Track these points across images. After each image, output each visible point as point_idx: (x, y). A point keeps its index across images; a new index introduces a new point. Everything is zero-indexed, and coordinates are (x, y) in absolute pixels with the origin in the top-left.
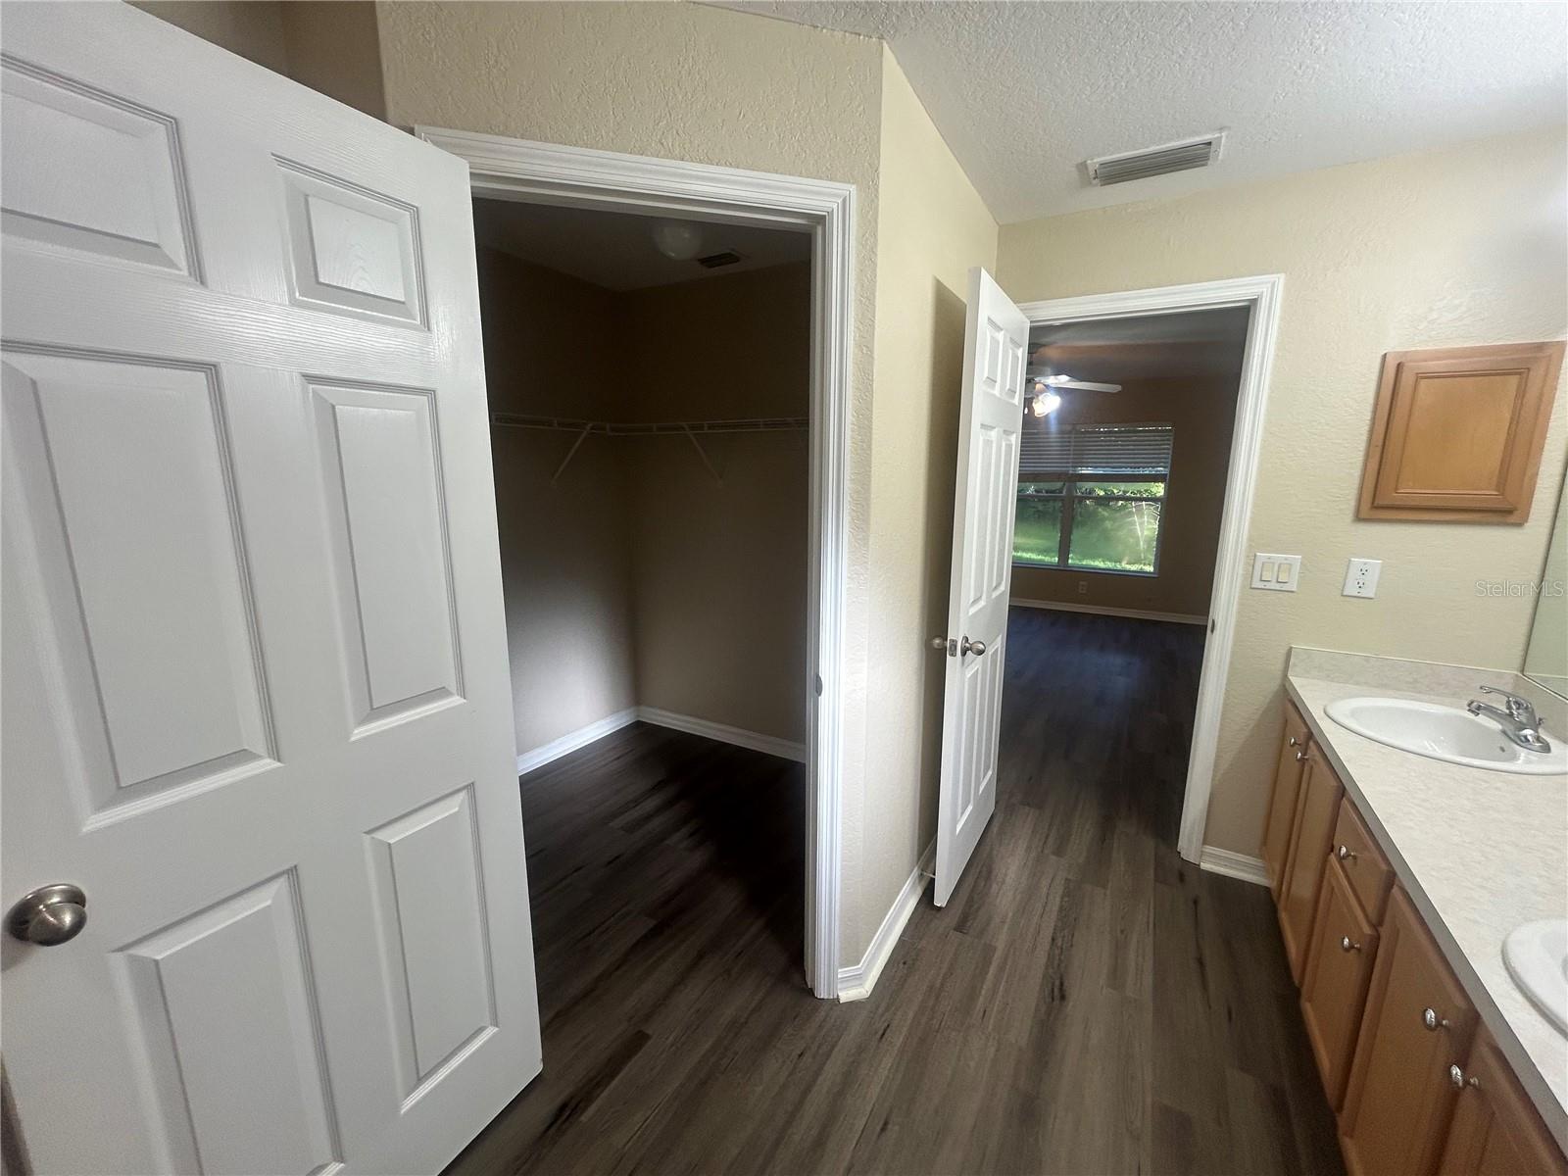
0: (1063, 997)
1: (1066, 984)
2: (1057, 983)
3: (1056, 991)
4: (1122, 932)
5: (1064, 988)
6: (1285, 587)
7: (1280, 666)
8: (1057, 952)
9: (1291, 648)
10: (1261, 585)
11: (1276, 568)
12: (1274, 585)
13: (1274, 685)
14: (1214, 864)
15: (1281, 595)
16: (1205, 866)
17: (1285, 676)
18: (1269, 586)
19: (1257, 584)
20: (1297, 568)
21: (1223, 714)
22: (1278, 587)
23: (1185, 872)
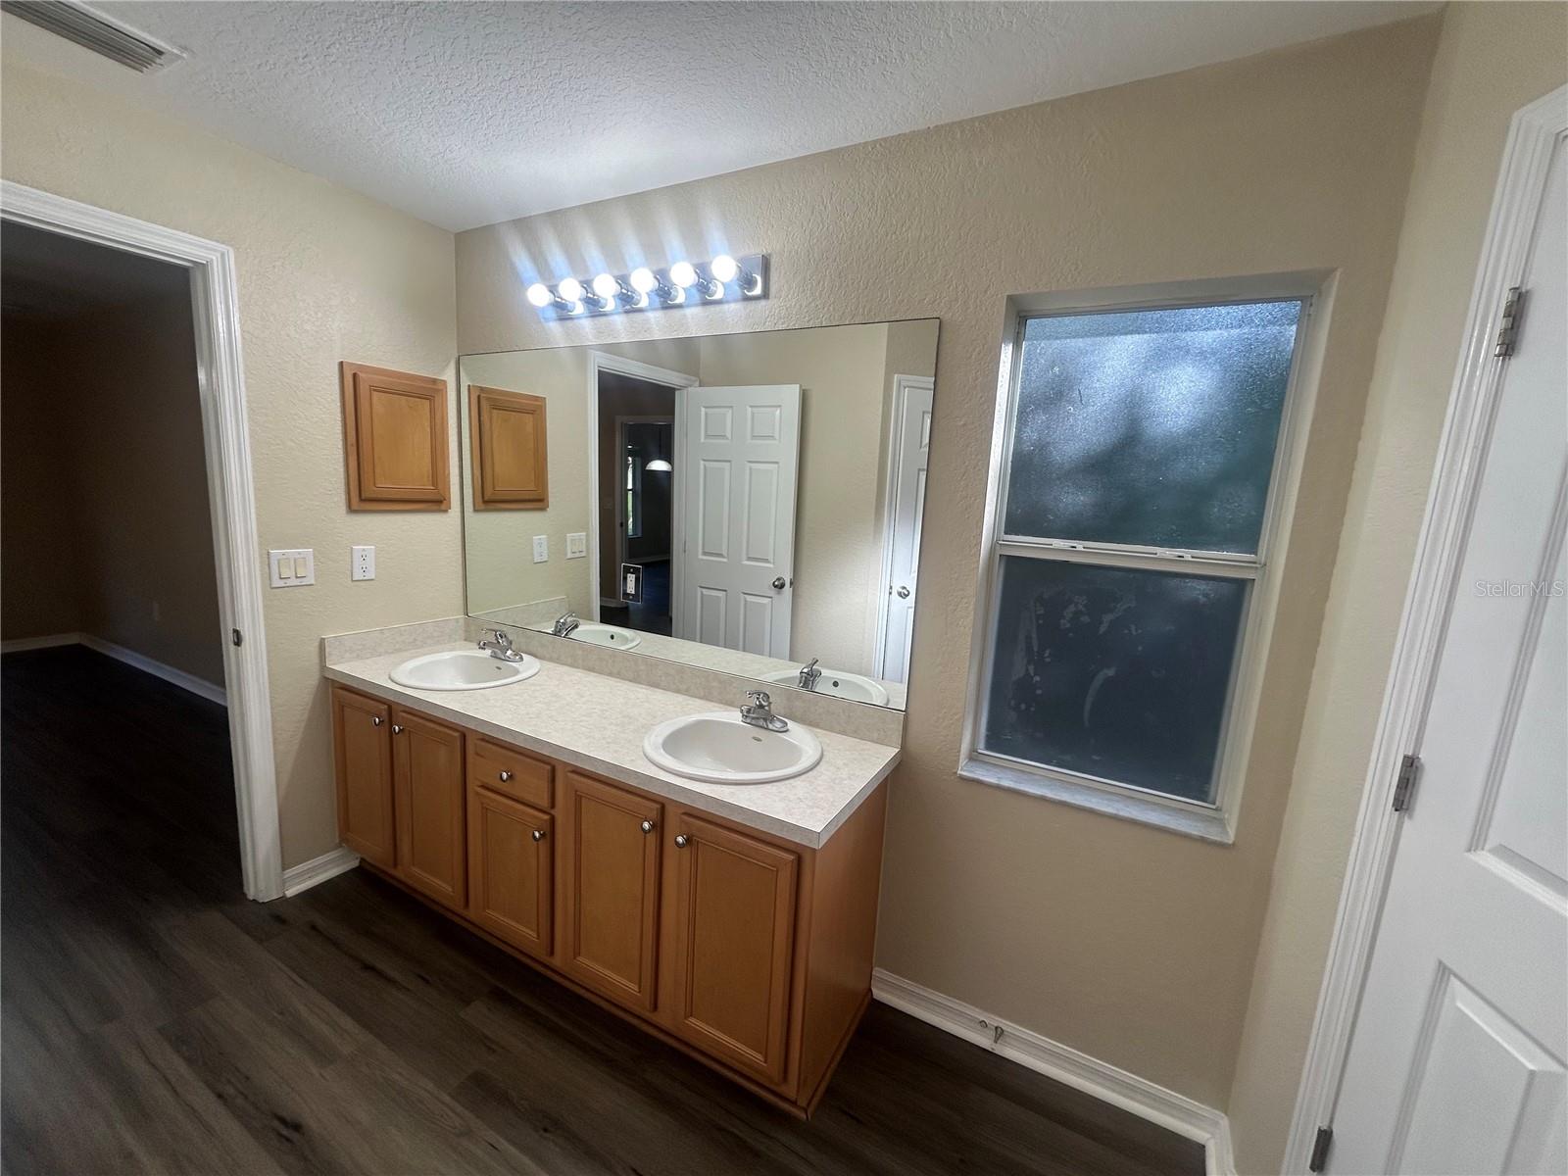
0: (297, 1127)
1: (284, 1114)
2: (276, 1124)
3: (285, 1132)
4: (281, 1013)
5: (288, 1119)
6: (305, 582)
7: (316, 660)
8: (240, 1101)
9: (324, 639)
10: (281, 583)
11: (292, 562)
12: (294, 582)
13: (313, 681)
14: (299, 883)
15: (302, 590)
16: (291, 892)
17: (323, 666)
18: (290, 583)
19: (277, 583)
20: (311, 563)
21: (273, 727)
22: (297, 582)
23: (278, 914)
